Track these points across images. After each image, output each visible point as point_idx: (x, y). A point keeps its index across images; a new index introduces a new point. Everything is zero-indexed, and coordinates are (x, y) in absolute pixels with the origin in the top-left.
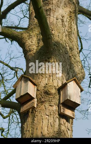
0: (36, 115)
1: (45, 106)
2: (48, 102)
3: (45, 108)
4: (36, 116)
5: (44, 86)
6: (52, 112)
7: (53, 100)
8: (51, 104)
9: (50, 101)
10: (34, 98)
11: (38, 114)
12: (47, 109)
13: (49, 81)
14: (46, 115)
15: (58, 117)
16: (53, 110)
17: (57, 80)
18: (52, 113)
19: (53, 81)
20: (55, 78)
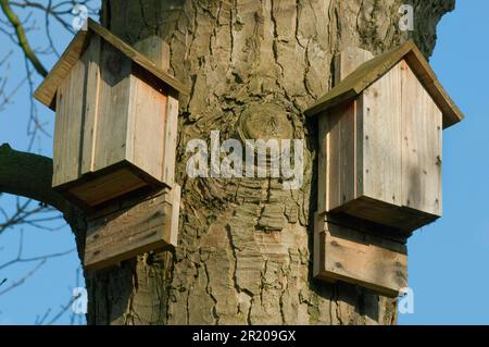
0: (175, 283)
1: (228, 228)
2: (247, 208)
3: (233, 247)
4: (178, 294)
5: (221, 88)
6: (272, 267)
7: (275, 195)
8: (264, 221)
9: (257, 203)
10: (165, 186)
11: (190, 279)
12: (244, 252)
13: (256, 56)
14: (236, 286)
15: (306, 294)
16: (277, 258)
17: (304, 42)
18: (270, 279)
19: (276, 56)
20: (290, 36)
